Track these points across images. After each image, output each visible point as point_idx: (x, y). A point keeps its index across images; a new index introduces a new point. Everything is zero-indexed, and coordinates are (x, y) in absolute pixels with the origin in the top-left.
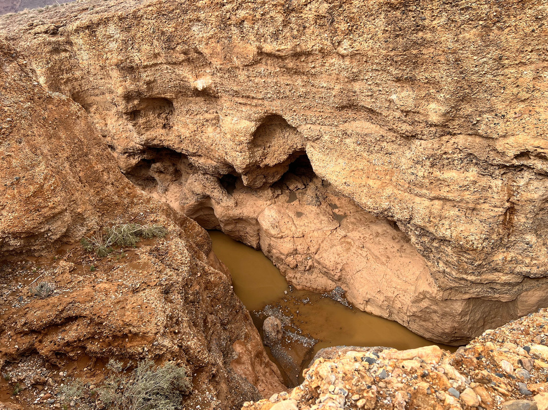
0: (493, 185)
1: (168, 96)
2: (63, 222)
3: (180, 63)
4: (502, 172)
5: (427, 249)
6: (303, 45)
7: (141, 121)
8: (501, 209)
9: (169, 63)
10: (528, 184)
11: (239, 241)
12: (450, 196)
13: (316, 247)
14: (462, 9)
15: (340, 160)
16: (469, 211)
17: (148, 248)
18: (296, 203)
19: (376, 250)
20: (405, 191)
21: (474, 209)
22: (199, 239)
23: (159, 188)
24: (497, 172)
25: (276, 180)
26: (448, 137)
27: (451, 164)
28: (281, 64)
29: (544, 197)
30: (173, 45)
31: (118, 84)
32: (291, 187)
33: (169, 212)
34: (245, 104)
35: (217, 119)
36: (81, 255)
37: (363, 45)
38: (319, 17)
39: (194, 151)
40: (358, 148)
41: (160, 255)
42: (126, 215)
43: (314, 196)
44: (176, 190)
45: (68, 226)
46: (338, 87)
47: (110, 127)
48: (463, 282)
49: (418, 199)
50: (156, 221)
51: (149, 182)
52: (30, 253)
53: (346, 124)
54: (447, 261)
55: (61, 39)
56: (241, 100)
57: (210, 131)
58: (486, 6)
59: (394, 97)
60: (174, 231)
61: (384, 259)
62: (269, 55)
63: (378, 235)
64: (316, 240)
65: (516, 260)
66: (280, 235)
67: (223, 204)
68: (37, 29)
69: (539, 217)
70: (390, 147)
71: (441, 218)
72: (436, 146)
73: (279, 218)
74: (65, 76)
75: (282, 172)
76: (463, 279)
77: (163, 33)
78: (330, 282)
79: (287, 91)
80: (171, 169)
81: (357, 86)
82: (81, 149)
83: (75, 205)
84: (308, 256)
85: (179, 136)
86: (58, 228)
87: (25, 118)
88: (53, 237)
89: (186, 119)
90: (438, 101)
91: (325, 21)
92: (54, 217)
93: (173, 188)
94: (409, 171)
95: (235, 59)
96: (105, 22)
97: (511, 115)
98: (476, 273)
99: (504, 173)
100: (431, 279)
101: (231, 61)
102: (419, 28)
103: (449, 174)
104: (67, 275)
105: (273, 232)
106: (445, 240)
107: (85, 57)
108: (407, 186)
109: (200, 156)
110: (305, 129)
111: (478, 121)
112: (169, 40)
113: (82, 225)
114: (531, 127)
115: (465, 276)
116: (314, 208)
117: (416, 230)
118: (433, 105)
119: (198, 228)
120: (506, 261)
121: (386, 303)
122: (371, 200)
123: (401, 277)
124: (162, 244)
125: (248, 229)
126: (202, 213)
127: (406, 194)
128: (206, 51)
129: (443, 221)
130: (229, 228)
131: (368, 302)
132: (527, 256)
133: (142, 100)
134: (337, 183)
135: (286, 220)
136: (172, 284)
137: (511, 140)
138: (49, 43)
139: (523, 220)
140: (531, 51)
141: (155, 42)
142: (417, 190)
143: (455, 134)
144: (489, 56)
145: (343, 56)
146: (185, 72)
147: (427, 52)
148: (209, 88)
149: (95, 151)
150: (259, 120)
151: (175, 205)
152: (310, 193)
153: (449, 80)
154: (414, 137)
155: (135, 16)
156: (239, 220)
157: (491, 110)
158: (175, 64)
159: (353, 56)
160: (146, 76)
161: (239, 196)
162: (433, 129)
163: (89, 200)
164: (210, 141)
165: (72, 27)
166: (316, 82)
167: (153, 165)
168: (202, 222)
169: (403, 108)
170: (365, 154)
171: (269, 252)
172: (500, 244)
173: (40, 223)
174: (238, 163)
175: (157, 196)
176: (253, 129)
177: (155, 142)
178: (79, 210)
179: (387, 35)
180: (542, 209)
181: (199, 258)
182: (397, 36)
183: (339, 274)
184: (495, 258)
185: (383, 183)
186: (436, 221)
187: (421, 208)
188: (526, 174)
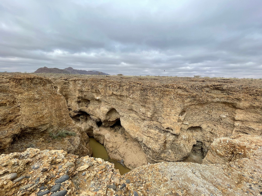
0: (161, 135)
1: (89, 99)
2: (46, 127)
3: (94, 92)
5: (145, 150)
6: (122, 94)
7: (80, 104)
8: (163, 142)
9: (91, 92)
10: (169, 136)
11: (98, 141)
12: (152, 136)
13: (119, 146)
14: (155, 93)
15: (128, 123)
17: (68, 138)
18: (116, 132)
19: (134, 149)
21: (157, 141)
22: (85, 138)
23: (80, 123)
24: (162, 132)
25: (112, 125)
26: (152, 121)
27: (152, 128)
28: (117, 97)
29: (173, 140)
31: (77, 94)
32: (116, 128)
33: (79, 129)
34: (107, 105)
35: (100, 107)
36: (48, 137)
37: (135, 96)
38: (126, 89)
39: (92, 114)
40: (132, 120)
41: (71, 141)
42: (66, 128)
43: (121, 131)
44: (85, 124)
45: (47, 128)
46: (129, 105)
47: (72, 104)
48: (153, 162)
49: (144, 136)
50: (74, 131)
51: (78, 120)
52: (33, 134)
53: (130, 114)
54: (150, 155)
55: (67, 81)
56: (106, 104)
57: (97, 110)
58: (160, 94)
59: (141, 109)
60: (78, 135)
61: (135, 152)
62: (115, 94)
63: (135, 145)
64: (119, 144)
65: (167, 157)
66: (109, 141)
67: (96, 130)
68: (62, 78)
69: (172, 145)
70: (139, 121)
71: (149, 142)
72: (149, 123)
73: (110, 136)
74: (65, 90)
75: (114, 123)
76: (153, 161)
77: (91, 85)
78: (120, 158)
79: (118, 103)
80: (85, 118)
81: (133, 105)
82: (60, 108)
83: (52, 123)
84: (116, 149)
85: (89, 110)
86: (44, 128)
87: (47, 97)
88: (41, 130)
89: (92, 106)
90: (150, 112)
91: (128, 90)
92: (44, 125)
93: (84, 123)
94: (143, 128)
96: (79, 80)
97: (165, 118)
98: (157, 159)
99: (164, 132)
100: (146, 160)
101: (106, 94)
102: (147, 95)
103: (152, 131)
104: (41, 143)
105: (108, 140)
106: (150, 149)
107: (71, 87)
108: (142, 132)
109: (93, 115)
110: (120, 113)
111: (158, 118)
112: (93, 87)
113: (52, 129)
114: (169, 122)
116: (120, 135)
117: (143, 144)
118: (149, 113)
119: (86, 135)
121: (134, 166)
122: (133, 134)
123: (139, 158)
124: (72, 138)
125: (101, 138)
126: (89, 132)
127: (142, 134)
128: (100, 91)
129: (150, 143)
130: (96, 137)
131: (129, 165)
132: (169, 156)
133: (82, 99)
134: (126, 129)
135: (112, 137)
136: (71, 150)
137: (165, 124)
138: (64, 82)
139: (168, 146)
140: (169, 105)
141: (89, 87)
142: (144, 134)
143: (153, 121)
144: (161, 104)
145: (131, 98)
146: (95, 95)
147: (148, 101)
148: (99, 99)
149: (64, 109)
150: (110, 109)
151: (83, 128)
152: (120, 130)
153: (152, 108)
154: (145, 120)
155: (86, 80)
156: (99, 135)
157: (161, 116)
158: (93, 92)
159: (133, 98)
160: (85, 94)
161: (101, 128)
162: (149, 118)
163: (57, 122)
164: (97, 112)
166: (124, 103)
167: (81, 116)
168: (88, 134)
169: (142, 112)
170: (134, 122)
171: (105, 146)
172: (163, 152)
173: (39, 126)
174: (102, 119)
175: (78, 125)
176: (108, 111)
177: (83, 110)
178: (52, 124)
179: (140, 95)
181: (83, 144)
182: (142, 96)
183: (123, 155)
184: (162, 156)
185: (137, 130)
186: (148, 143)
187: (145, 138)
188: (169, 133)
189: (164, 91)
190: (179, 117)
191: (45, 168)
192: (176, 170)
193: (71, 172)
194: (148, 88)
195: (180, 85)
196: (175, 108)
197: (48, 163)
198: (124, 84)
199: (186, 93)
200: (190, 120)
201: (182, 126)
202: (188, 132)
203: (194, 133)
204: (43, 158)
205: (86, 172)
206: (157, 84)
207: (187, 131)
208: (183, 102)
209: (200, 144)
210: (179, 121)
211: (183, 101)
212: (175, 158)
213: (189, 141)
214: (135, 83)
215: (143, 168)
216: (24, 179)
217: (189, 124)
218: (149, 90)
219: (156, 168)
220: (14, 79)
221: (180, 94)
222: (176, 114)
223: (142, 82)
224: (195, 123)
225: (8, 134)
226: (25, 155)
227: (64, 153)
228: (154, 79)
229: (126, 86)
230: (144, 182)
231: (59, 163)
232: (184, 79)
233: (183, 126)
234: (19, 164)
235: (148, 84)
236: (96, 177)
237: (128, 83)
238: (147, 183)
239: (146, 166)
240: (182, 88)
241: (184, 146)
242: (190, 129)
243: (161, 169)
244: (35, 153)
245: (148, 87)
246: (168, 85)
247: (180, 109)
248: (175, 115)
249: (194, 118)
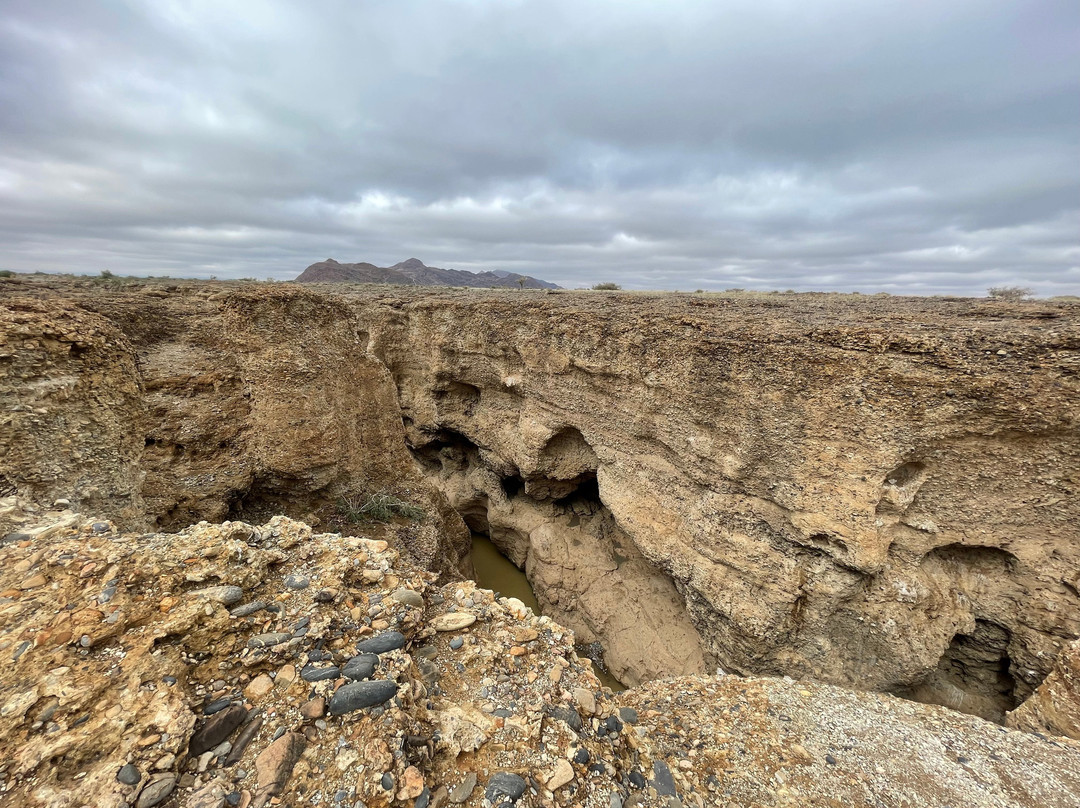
0: (785, 564)
1: (478, 385)
2: (328, 475)
3: (497, 358)
4: (797, 552)
5: (701, 621)
6: (613, 367)
7: (446, 402)
8: (791, 596)
9: (487, 356)
10: (824, 573)
11: (504, 554)
12: (736, 564)
13: (585, 586)
14: (768, 370)
15: (629, 492)
16: (755, 588)
17: (399, 526)
18: (576, 528)
19: (651, 608)
20: (688, 545)
21: (761, 588)
22: (458, 536)
23: (442, 474)
24: (791, 550)
25: (561, 496)
26: (742, 496)
27: (742, 526)
28: (589, 380)
29: (843, 595)
30: (495, 340)
31: (435, 363)
32: (576, 510)
33: (437, 497)
34: (547, 410)
35: (517, 418)
36: (332, 514)
37: (668, 380)
38: (633, 346)
39: (487, 444)
40: (649, 484)
41: (407, 538)
42: (393, 488)
43: (598, 526)
44: (458, 480)
45: (332, 481)
46: (639, 416)
47: (416, 401)
49: (700, 558)
50: (418, 502)
51: (433, 465)
52: (286, 496)
53: (643, 456)
54: (722, 643)
55: (401, 313)
56: (544, 405)
57: (507, 428)
58: (792, 372)
59: (691, 439)
60: (433, 518)
61: (656, 623)
62: (580, 369)
63: (656, 591)
64: (586, 577)
65: (804, 666)
66: (548, 560)
67: (499, 508)
68: (385, 300)
69: (837, 618)
70: (682, 492)
71: (723, 587)
72: (728, 503)
73: (552, 540)
74: (393, 345)
75: (570, 489)
77: (490, 328)
78: (590, 633)
79: (590, 407)
80: (460, 457)
81: (657, 420)
82: (375, 411)
83: (346, 462)
84: (574, 593)
85: (477, 426)
86: (321, 479)
87: (334, 369)
88: (312, 487)
89: (489, 411)
90: (735, 454)
91: (638, 351)
92: (321, 467)
93: (456, 477)
94: (697, 523)
95: (547, 365)
96: (443, 307)
97: (810, 489)
99: (799, 554)
100: (703, 662)
101: (543, 366)
102: (724, 378)
103: (739, 539)
105: (542, 554)
106: (723, 616)
107: (415, 333)
108: (691, 539)
109: (490, 450)
110: (601, 451)
111: (775, 487)
112: (493, 335)
113: (345, 484)
114: (830, 507)
115: (739, 669)
116: (594, 541)
117: (693, 594)
118: (729, 458)
119: (461, 524)
120: (792, 664)
122: (651, 545)
123: (670, 650)
124: (413, 527)
125: (518, 544)
126: (475, 512)
127: (689, 548)
128: (523, 352)
129: (724, 592)
130: (497, 536)
131: (626, 670)
132: (818, 665)
133: (452, 383)
134: (620, 517)
135: (560, 544)
137: (808, 517)
138: (390, 314)
139: (816, 617)
140: (836, 428)
141: (481, 334)
142: (701, 547)
143: (750, 495)
144: (791, 421)
145: (649, 387)
146: (499, 367)
147: (730, 403)
148: (517, 386)
149: (387, 416)
150: (557, 429)
151: (451, 495)
152: (595, 522)
153: (748, 435)
154: (707, 486)
155: (471, 308)
156: (510, 530)
157: (789, 479)
158: (492, 357)
159: (658, 388)
160: (463, 362)
161: (518, 503)
162: (727, 483)
163: (362, 461)
164: (504, 439)
165: (413, 305)
166: (620, 406)
167: (444, 449)
168: (468, 520)
169: (699, 453)
170: (655, 493)
171: (532, 576)
172: (784, 640)
173: (306, 469)
174: (524, 467)
175: (434, 481)
176: (548, 437)
177: (452, 426)
178: (348, 468)
179: (693, 376)
180: (840, 610)
181: (449, 556)
182: (703, 380)
183: (602, 626)
184: (779, 657)
185: (668, 529)
186: (717, 589)
187: (703, 570)
188: (823, 561)
189: (816, 362)
190: (886, 487)
191: (325, 590)
192: (857, 725)
193: (411, 625)
194: (730, 345)
195: (901, 335)
196: (867, 447)
197: (337, 576)
198: (622, 326)
199: (937, 377)
200: (949, 512)
201: (899, 534)
202: (928, 567)
203: (964, 576)
204: (320, 557)
205: (466, 638)
206: (777, 326)
207: (923, 561)
208: (915, 417)
209: (992, 636)
210: (885, 507)
211: (916, 415)
212: (846, 679)
213: (934, 614)
214: (671, 320)
215: (690, 685)
216: (261, 613)
217: (936, 530)
218: (739, 354)
219: (755, 695)
220: (238, 299)
221: (901, 377)
222: (868, 472)
223: (704, 318)
224: (974, 526)
225: (216, 488)
226: (266, 535)
227: (388, 555)
228: (768, 305)
229: (631, 334)
230: (696, 742)
231: (373, 584)
232: (930, 305)
233: (904, 535)
234: (249, 561)
235: (732, 327)
236: (502, 666)
237: (641, 321)
238: (709, 751)
239: (705, 681)
240: (916, 350)
241: (903, 631)
242: (945, 554)
243: (779, 707)
244: (294, 535)
245: (733, 342)
246: (838, 333)
247: (896, 450)
248: (863, 480)
249: (971, 502)
